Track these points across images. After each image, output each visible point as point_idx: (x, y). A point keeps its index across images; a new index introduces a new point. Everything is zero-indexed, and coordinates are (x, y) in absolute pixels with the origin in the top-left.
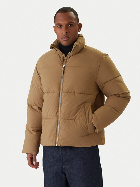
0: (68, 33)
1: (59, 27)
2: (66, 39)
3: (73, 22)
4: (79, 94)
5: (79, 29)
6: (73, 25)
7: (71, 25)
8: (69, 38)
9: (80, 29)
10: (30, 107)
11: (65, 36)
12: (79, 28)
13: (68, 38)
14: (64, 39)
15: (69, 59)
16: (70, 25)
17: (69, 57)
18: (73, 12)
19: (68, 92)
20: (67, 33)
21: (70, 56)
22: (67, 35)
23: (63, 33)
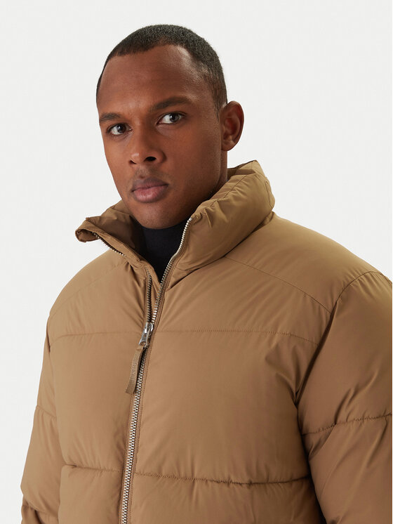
0: (158, 159)
1: (115, 131)
2: (149, 196)
3: (183, 101)
4: (216, 484)
5: (226, 136)
6: (184, 115)
7: (174, 115)
8: (166, 185)
9: (233, 133)
10: (31, 514)
11: (142, 177)
12: (229, 131)
13: (162, 188)
14: (141, 197)
15: (175, 291)
16: (167, 119)
17: (173, 280)
18: (187, 47)
19: (158, 475)
20: (151, 159)
21: (179, 273)
22: (153, 171)
23: (131, 162)
